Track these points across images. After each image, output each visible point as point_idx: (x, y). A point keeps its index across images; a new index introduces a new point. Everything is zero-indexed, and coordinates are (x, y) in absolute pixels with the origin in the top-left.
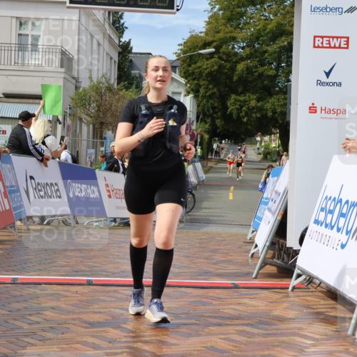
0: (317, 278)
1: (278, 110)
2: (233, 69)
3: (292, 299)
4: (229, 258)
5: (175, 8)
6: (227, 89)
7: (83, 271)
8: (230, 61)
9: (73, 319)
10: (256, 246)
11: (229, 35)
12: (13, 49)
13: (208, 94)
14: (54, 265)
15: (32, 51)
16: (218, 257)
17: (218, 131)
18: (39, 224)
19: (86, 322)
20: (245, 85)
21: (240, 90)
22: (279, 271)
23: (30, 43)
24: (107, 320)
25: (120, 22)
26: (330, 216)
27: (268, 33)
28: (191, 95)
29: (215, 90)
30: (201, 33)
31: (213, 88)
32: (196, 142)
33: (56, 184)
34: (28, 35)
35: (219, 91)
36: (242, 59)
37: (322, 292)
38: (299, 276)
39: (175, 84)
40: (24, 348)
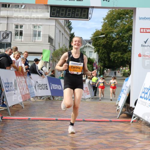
0: (141, 118)
1: (129, 58)
2: (112, 43)
3: (131, 126)
4: (109, 111)
5: (89, 18)
6: (110, 50)
7: (54, 116)
8: (111, 40)
9: (50, 133)
10: (119, 107)
11: (111, 31)
12: (31, 36)
13: (102, 52)
14: (44, 113)
15: (38, 36)
16: (105, 111)
17: (106, 66)
18: (39, 99)
19: (54, 134)
20: (117, 48)
21: (115, 50)
22: (127, 116)
23: (37, 33)
24: (62, 133)
25: (70, 26)
26: (146, 95)
27: (125, 30)
28: (96, 53)
29: (105, 51)
30: (100, 30)
31: (104, 50)
32: (98, 70)
33: (46, 84)
34: (37, 31)
35: (107, 51)
36: (115, 39)
37: (143, 123)
38: (134, 117)
39: (90, 48)
40: (31, 143)
